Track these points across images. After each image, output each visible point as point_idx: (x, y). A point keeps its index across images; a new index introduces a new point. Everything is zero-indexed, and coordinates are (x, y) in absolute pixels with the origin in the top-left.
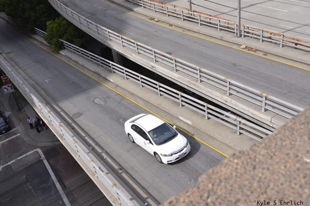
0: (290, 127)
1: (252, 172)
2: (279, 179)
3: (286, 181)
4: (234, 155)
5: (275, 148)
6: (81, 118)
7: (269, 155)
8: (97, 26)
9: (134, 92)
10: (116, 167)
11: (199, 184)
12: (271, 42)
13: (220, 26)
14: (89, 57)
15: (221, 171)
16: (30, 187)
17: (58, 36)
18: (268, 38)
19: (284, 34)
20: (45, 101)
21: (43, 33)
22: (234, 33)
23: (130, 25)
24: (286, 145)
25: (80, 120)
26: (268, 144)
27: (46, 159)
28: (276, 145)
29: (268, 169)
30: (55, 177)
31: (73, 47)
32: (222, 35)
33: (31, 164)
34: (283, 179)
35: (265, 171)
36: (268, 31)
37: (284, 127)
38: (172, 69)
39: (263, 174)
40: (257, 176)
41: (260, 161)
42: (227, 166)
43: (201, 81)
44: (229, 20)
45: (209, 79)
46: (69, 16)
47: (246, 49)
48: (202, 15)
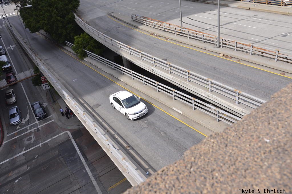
0: (254, 115)
1: (225, 149)
2: (245, 154)
3: (250, 156)
4: (211, 136)
5: (242, 131)
6: (99, 108)
7: (238, 136)
8: (111, 40)
9: (139, 89)
10: (125, 145)
11: (184, 157)
12: (243, 51)
13: (204, 39)
14: (105, 62)
15: (201, 148)
16: (62, 159)
17: (82, 47)
18: (240, 48)
19: (253, 45)
20: (73, 95)
21: (71, 45)
22: (215, 44)
23: (136, 39)
24: (250, 129)
25: (99, 110)
26: (237, 128)
27: (74, 138)
28: (243, 128)
29: (237, 147)
30: (80, 152)
31: (93, 55)
32: (206, 46)
33: (63, 142)
34: (248, 155)
35: (234, 148)
36: (241, 42)
37: (250, 115)
38: (167, 72)
39: (233, 150)
40: (228, 152)
41: (230, 140)
42: (206, 144)
44: (211, 35)
45: (195, 79)
46: (91, 32)
47: (224, 57)
48: (190, 31)
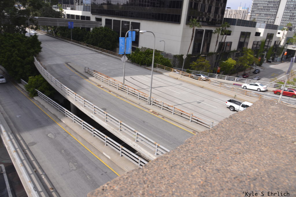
6: (34, 146)
8: (61, 85)
9: (77, 132)
10: (50, 187)
13: (139, 96)
14: (52, 103)
17: (35, 87)
18: (166, 108)
19: (175, 107)
20: (11, 131)
21: (25, 83)
22: (147, 101)
23: (84, 87)
27: (6, 173)
30: (9, 188)
31: (43, 96)
32: (140, 102)
36: (166, 103)
38: (104, 120)
43: (121, 130)
44: (145, 94)
45: (125, 130)
46: (46, 75)
47: (152, 113)
48: (130, 88)
